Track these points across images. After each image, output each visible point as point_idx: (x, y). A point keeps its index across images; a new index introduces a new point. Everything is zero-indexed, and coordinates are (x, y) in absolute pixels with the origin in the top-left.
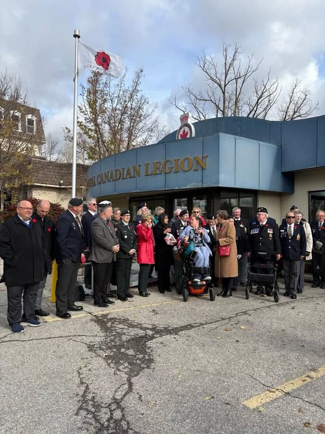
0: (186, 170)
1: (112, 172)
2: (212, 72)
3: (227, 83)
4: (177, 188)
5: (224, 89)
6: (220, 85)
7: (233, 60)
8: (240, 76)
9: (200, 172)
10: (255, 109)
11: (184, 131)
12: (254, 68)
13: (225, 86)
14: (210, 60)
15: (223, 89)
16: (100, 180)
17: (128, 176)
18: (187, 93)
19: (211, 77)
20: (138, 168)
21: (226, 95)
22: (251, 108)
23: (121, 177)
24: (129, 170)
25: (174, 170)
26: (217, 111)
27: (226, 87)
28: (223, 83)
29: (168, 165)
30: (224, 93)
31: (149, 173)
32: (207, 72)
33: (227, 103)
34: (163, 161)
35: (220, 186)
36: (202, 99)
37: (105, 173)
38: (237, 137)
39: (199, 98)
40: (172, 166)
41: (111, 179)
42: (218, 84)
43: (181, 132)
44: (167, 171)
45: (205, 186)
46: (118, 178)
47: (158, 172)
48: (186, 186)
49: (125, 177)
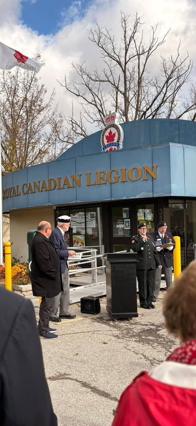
0: (134, 179)
1: (44, 181)
2: (109, 47)
3: (127, 59)
4: (125, 198)
5: (125, 67)
6: (119, 63)
7: (134, 33)
8: (143, 51)
9: (150, 182)
10: (164, 91)
11: (110, 133)
12: (160, 40)
13: (126, 63)
14: (106, 33)
15: (123, 68)
16: (26, 190)
17: (65, 186)
18: (80, 73)
19: (108, 54)
20: (78, 178)
21: (128, 73)
22: (159, 89)
23: (57, 187)
24: (66, 180)
25: (120, 180)
26: (117, 93)
27: (127, 65)
28: (122, 60)
29: (114, 175)
30: (124, 72)
31: (92, 183)
32: (103, 48)
33: (128, 83)
34: (107, 171)
35: (172, 195)
36: (97, 79)
37: (35, 183)
38: (185, 146)
39: (94, 78)
40: (118, 176)
41: (44, 189)
42: (117, 61)
43: (107, 133)
44: (113, 180)
45: (155, 195)
46: (52, 188)
47: (102, 182)
48: (135, 196)
49: (62, 187)
